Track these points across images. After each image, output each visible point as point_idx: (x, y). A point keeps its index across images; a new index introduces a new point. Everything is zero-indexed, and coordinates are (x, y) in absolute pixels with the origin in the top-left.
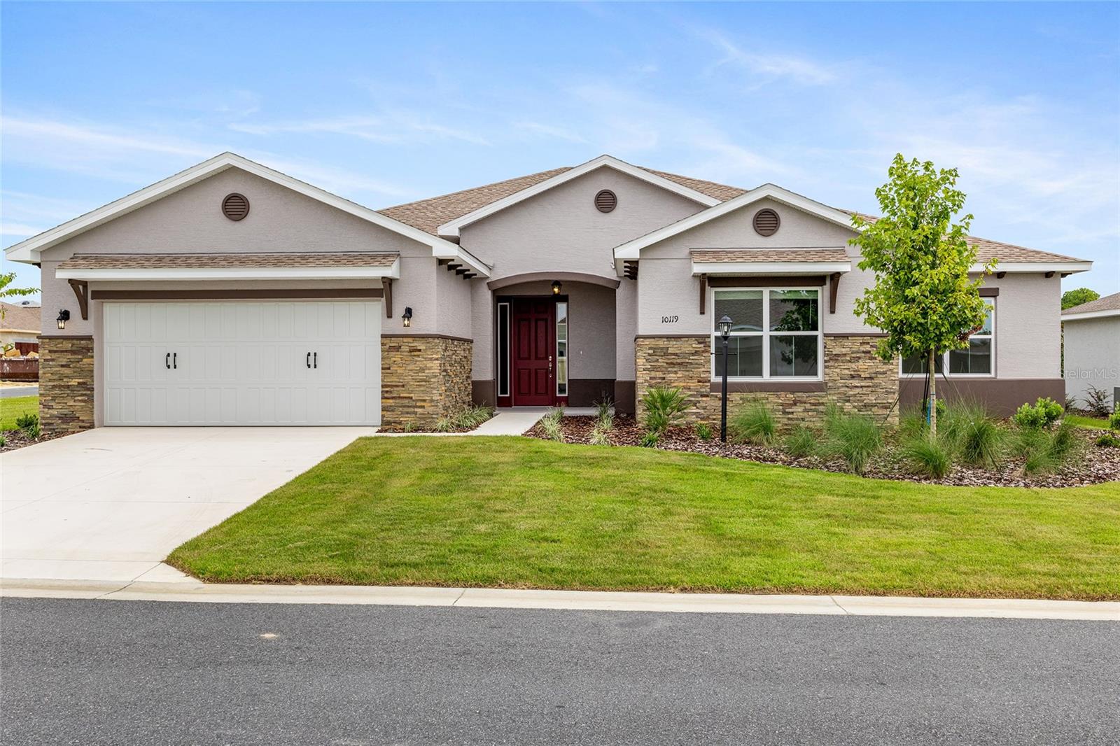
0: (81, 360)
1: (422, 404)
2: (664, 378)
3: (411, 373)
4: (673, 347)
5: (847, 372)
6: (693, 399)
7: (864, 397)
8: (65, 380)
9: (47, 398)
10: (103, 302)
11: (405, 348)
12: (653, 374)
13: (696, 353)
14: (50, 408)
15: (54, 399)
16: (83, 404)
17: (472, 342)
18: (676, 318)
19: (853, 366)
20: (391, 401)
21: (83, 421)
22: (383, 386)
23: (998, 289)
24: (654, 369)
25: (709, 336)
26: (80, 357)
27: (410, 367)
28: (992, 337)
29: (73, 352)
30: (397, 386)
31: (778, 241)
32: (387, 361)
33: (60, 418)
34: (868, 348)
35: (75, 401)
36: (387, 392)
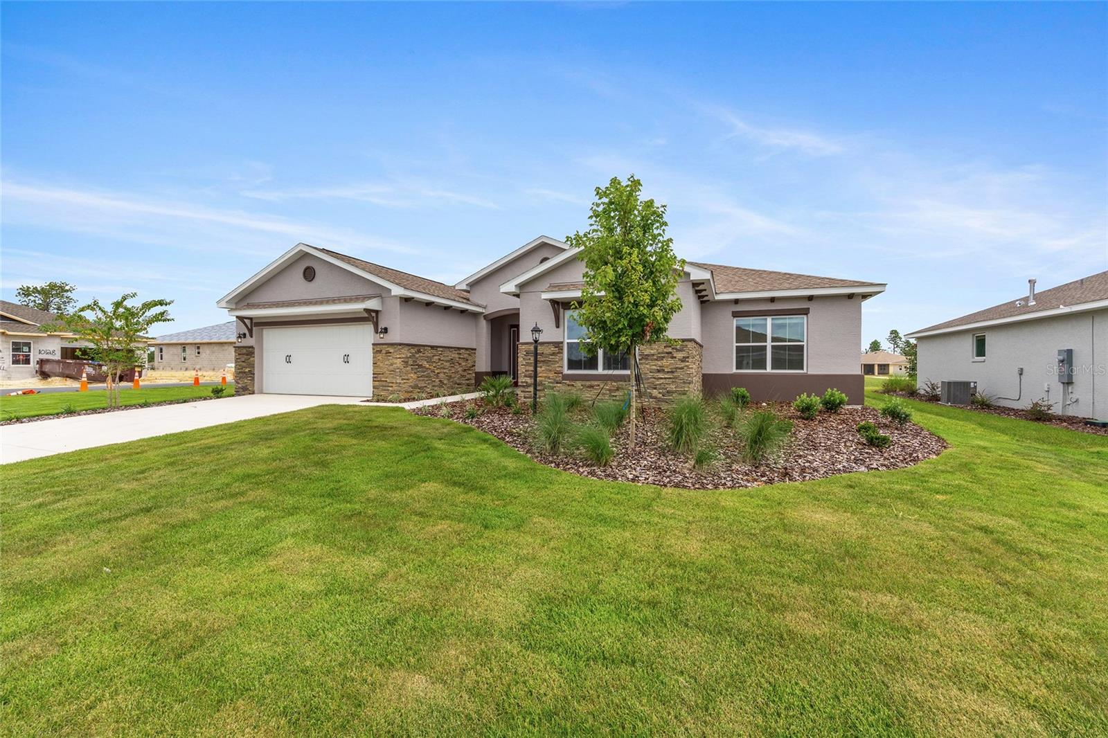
0: (250, 358)
3: (386, 366)
4: (539, 350)
5: (654, 367)
6: (551, 385)
7: (667, 386)
10: (262, 329)
11: (384, 351)
13: (553, 354)
14: (239, 383)
16: (250, 381)
17: (475, 349)
18: (541, 330)
19: (659, 363)
20: (377, 383)
21: (250, 390)
22: (374, 374)
23: (809, 308)
25: (562, 343)
27: (386, 363)
28: (805, 343)
29: (247, 355)
30: (380, 374)
32: (375, 359)
33: (242, 388)
36: (375, 377)
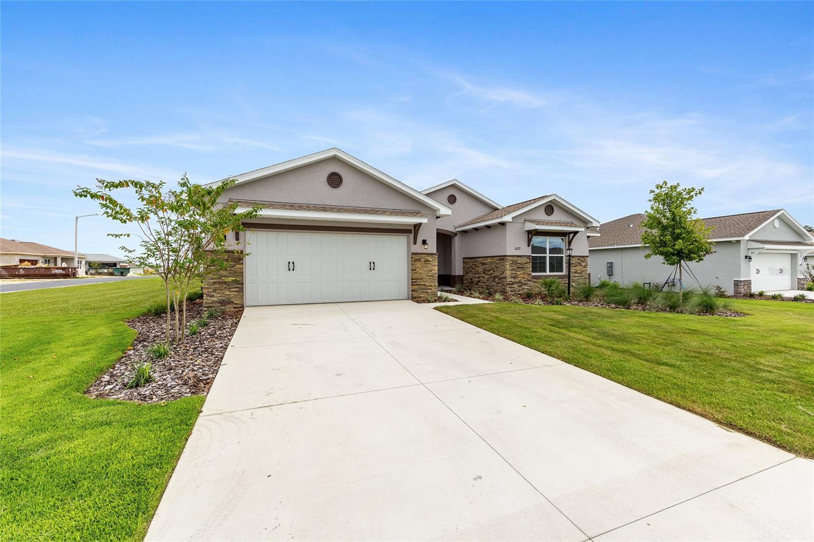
0: (235, 266)
1: (431, 288)
2: (516, 274)
3: (425, 272)
4: (519, 260)
6: (526, 282)
8: (223, 278)
9: (210, 290)
10: (246, 230)
11: (422, 260)
12: (512, 272)
13: (526, 263)
14: (212, 296)
15: (215, 290)
16: (236, 293)
18: (520, 248)
20: (416, 286)
21: (236, 304)
22: (412, 279)
24: (513, 270)
25: (530, 256)
26: (234, 264)
27: (425, 269)
29: (229, 261)
30: (419, 279)
31: (553, 218)
32: (413, 266)
33: (219, 303)
34: (579, 261)
35: (230, 292)
36: (414, 282)
